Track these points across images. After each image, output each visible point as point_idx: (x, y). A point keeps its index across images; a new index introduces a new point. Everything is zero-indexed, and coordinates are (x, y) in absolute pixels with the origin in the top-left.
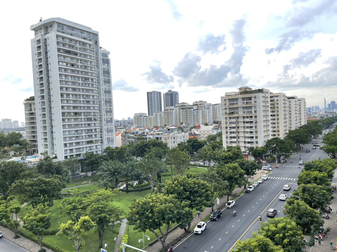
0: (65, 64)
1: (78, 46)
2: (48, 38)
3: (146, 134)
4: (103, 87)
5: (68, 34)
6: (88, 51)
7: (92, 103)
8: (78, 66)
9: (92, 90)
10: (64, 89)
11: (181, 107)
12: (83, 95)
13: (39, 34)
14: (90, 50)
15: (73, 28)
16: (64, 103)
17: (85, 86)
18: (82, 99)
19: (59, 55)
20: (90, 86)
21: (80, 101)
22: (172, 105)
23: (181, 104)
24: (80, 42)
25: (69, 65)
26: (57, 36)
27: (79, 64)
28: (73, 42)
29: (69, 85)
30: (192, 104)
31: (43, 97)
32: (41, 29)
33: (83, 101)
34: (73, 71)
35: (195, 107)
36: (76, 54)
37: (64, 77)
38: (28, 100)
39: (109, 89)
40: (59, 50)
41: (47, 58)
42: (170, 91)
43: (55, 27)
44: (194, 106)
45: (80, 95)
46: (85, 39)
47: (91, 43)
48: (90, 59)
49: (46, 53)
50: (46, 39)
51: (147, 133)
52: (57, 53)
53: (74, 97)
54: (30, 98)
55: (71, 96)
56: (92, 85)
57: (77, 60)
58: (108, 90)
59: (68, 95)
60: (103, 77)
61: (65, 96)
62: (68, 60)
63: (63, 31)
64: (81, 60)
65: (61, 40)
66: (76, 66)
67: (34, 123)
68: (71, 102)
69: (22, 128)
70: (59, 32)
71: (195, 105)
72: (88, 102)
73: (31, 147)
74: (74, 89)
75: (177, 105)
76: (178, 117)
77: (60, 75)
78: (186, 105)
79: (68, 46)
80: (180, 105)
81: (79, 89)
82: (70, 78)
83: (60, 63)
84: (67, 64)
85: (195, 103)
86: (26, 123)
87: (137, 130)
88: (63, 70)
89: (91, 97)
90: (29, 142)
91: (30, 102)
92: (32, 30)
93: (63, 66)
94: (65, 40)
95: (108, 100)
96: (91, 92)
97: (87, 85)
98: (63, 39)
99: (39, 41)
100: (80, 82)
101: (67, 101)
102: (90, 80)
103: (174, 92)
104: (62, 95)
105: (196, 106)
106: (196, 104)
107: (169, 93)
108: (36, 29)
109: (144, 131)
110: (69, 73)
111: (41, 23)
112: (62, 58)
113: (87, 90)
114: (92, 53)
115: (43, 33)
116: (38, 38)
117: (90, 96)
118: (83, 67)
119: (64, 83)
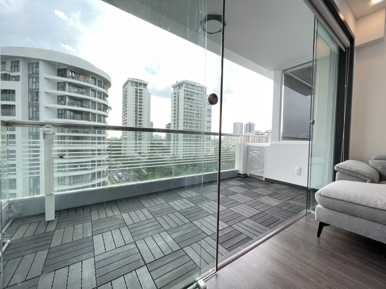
0: (187, 106)
1: (195, 95)
4: (207, 119)
5: (190, 89)
6: (200, 98)
7: (199, 128)
8: (194, 106)
11: (256, 133)
12: (195, 123)
13: (176, 89)
14: (201, 97)
15: (193, 85)
16: (185, 127)
17: (197, 118)
18: (194, 126)
19: (184, 101)
21: (193, 127)
22: (250, 132)
24: (196, 93)
25: (189, 106)
26: (185, 90)
27: (195, 105)
28: (193, 93)
29: (188, 117)
30: (265, 132)
32: (177, 87)
33: (195, 127)
34: (191, 109)
36: (193, 100)
37: (186, 113)
38: (167, 125)
40: (185, 98)
42: (249, 123)
43: (184, 85)
45: (193, 123)
46: (199, 91)
47: (202, 93)
48: (201, 102)
49: (178, 99)
50: (179, 92)
52: (183, 100)
53: (190, 124)
54: (169, 124)
55: (189, 124)
57: (194, 103)
58: (209, 121)
59: (187, 123)
60: (207, 113)
61: (186, 123)
62: (189, 103)
63: (188, 87)
64: (196, 103)
66: (193, 107)
68: (189, 127)
69: (163, 140)
70: (186, 88)
74: (191, 120)
75: (253, 132)
76: (253, 140)
77: (184, 112)
79: (189, 96)
81: (193, 120)
82: (189, 113)
84: (188, 106)
85: (267, 131)
86: (166, 137)
88: (186, 109)
91: (169, 126)
92: (172, 87)
93: (186, 106)
94: (188, 92)
97: (198, 118)
98: (187, 91)
99: (175, 93)
100: (195, 116)
101: (187, 126)
102: (200, 114)
103: (252, 123)
108: (174, 87)
110: (189, 111)
111: (177, 83)
112: (186, 102)
113: (198, 120)
114: (202, 99)
115: (177, 89)
116: (175, 92)
117: (199, 124)
118: (196, 107)
119: (186, 116)
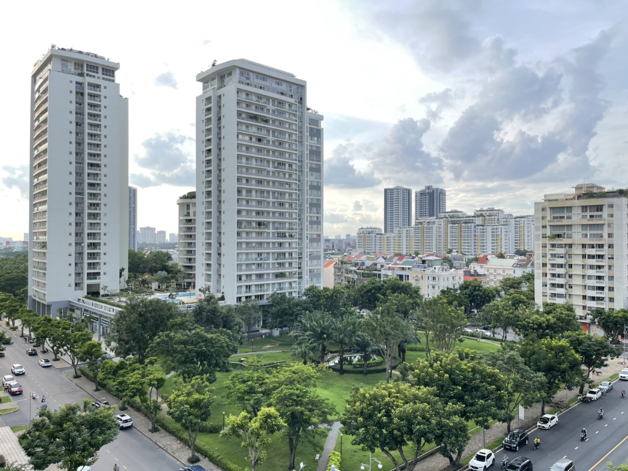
0: (247, 138)
1: (271, 107)
2: (224, 95)
3: (379, 266)
4: (309, 178)
5: (255, 86)
6: (287, 116)
7: (287, 206)
8: (268, 141)
9: (289, 184)
10: (244, 181)
11: (449, 219)
12: (274, 192)
13: (210, 88)
14: (289, 114)
15: (264, 77)
16: (241, 205)
17: (278, 177)
18: (271, 200)
19: (239, 123)
20: (287, 176)
21: (268, 203)
22: (431, 215)
23: (451, 214)
24: (274, 100)
25: (254, 139)
26: (239, 91)
27: (271, 138)
28: (264, 100)
29: (252, 174)
30: (473, 215)
31: (209, 193)
32: (213, 79)
33: (274, 203)
34: (259, 150)
35: (479, 221)
36: (266, 121)
37: (244, 160)
38: (184, 197)
39: (318, 182)
40: (239, 114)
41: (220, 128)
42: (429, 188)
43: (236, 74)
44: (476, 218)
45: (268, 192)
46: (282, 94)
47: (292, 101)
48: (289, 128)
50: (220, 97)
51: (382, 266)
52: (235, 119)
53: (259, 194)
54: (189, 193)
55: (254, 193)
56: (290, 175)
57: (268, 130)
58: (315, 184)
60: (308, 161)
61: (244, 192)
62: (253, 131)
63: (248, 81)
64: (274, 131)
65: (243, 96)
66: (265, 142)
67: (191, 236)
68: (254, 203)
70: (242, 83)
71: (478, 216)
72: (281, 204)
73: (184, 278)
74: (260, 182)
75: (442, 215)
77: (239, 157)
78: (459, 214)
79: (254, 107)
80: (447, 215)
81: (268, 182)
82: (254, 161)
83: (240, 137)
84: (251, 138)
85: (479, 213)
86: (180, 235)
87: (364, 258)
88: (244, 149)
89: (287, 196)
90: (182, 269)
91: (188, 201)
92: (199, 81)
93: (245, 141)
94: (250, 97)
95: (315, 202)
96: (287, 186)
97: (281, 175)
98: (247, 95)
99: (209, 100)
100: (271, 169)
102: (287, 166)
103: (437, 189)
104: (239, 191)
105: (481, 218)
106: (482, 215)
107: (427, 191)
108: (205, 79)
109: (375, 262)
110: (253, 153)
111: (215, 69)
112: (244, 128)
113: (281, 184)
114: (294, 118)
115: (216, 86)
116: (208, 95)
117: (284, 193)
118: (276, 143)
119: (244, 170)
